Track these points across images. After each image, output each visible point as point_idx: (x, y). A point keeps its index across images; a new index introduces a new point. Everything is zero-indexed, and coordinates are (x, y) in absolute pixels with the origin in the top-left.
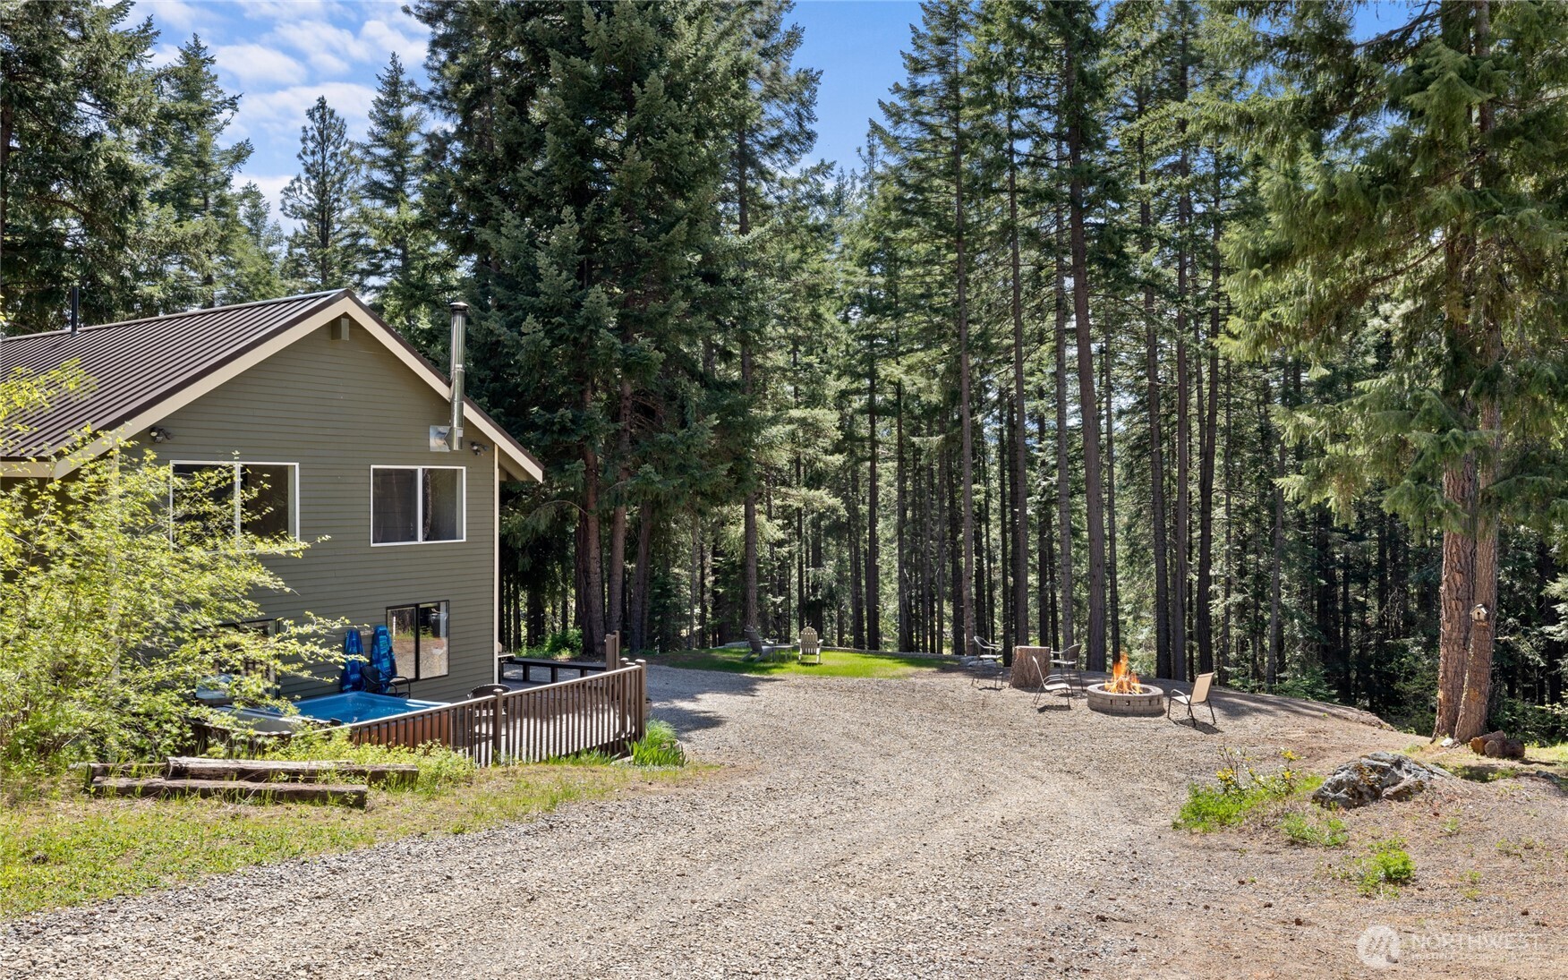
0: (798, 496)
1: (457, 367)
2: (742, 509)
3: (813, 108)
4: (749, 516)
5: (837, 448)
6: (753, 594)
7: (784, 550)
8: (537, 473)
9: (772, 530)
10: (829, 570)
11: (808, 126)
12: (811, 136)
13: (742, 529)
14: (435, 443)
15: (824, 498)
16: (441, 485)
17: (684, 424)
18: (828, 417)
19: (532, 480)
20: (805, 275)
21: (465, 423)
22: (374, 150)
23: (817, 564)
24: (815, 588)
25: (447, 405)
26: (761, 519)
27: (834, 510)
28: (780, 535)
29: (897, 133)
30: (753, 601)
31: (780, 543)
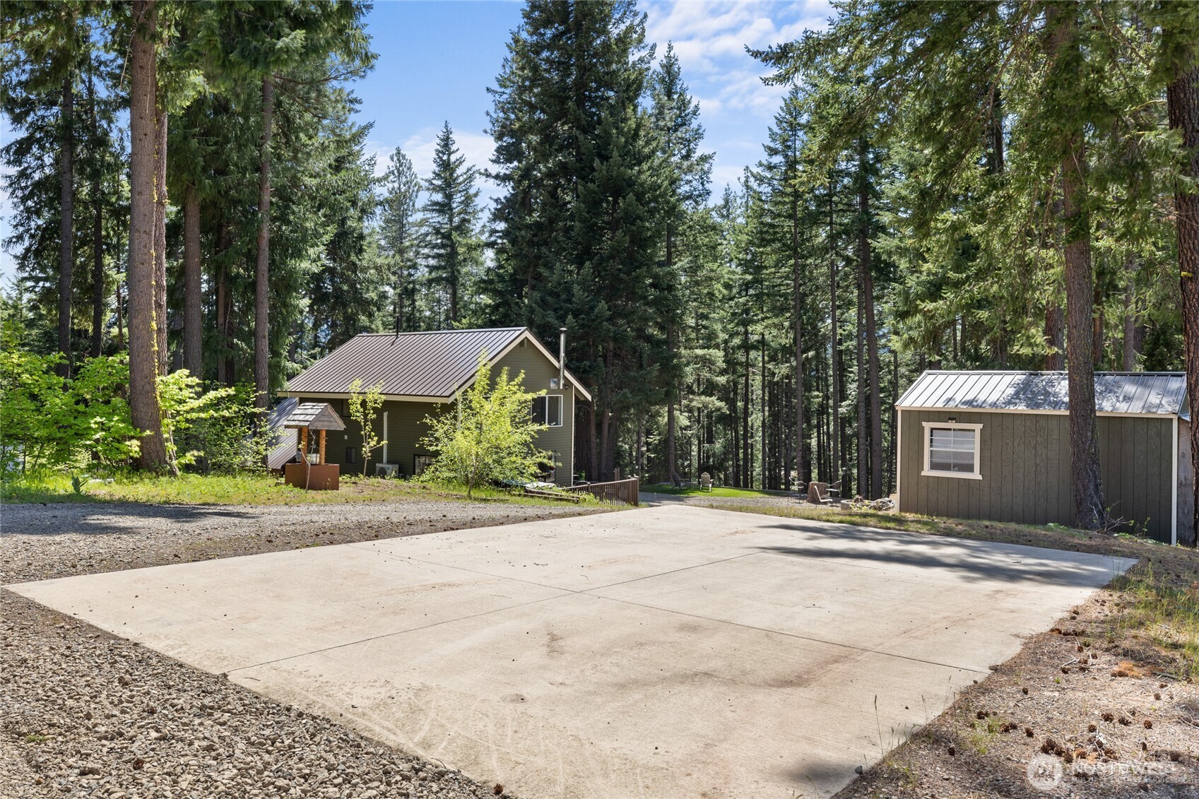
0: (698, 401)
1: (562, 354)
2: (666, 409)
3: (710, 175)
4: (670, 412)
5: (723, 372)
6: (672, 457)
7: (689, 433)
8: (589, 397)
9: (683, 420)
10: (718, 445)
11: (707, 186)
12: (708, 193)
13: (666, 419)
14: (552, 385)
15: (715, 402)
16: (554, 401)
17: (641, 367)
18: (718, 355)
19: (586, 400)
20: (705, 272)
21: (565, 378)
22: (434, 182)
23: (710, 441)
24: (708, 457)
25: (558, 370)
26: (677, 413)
27: (719, 409)
28: (687, 423)
29: (760, 190)
30: (672, 462)
31: (686, 428)
